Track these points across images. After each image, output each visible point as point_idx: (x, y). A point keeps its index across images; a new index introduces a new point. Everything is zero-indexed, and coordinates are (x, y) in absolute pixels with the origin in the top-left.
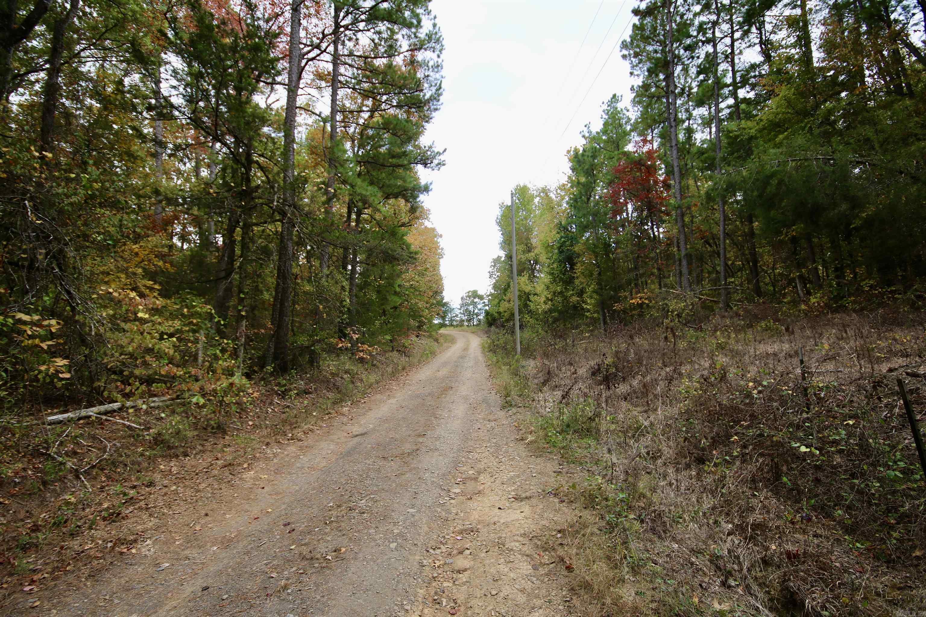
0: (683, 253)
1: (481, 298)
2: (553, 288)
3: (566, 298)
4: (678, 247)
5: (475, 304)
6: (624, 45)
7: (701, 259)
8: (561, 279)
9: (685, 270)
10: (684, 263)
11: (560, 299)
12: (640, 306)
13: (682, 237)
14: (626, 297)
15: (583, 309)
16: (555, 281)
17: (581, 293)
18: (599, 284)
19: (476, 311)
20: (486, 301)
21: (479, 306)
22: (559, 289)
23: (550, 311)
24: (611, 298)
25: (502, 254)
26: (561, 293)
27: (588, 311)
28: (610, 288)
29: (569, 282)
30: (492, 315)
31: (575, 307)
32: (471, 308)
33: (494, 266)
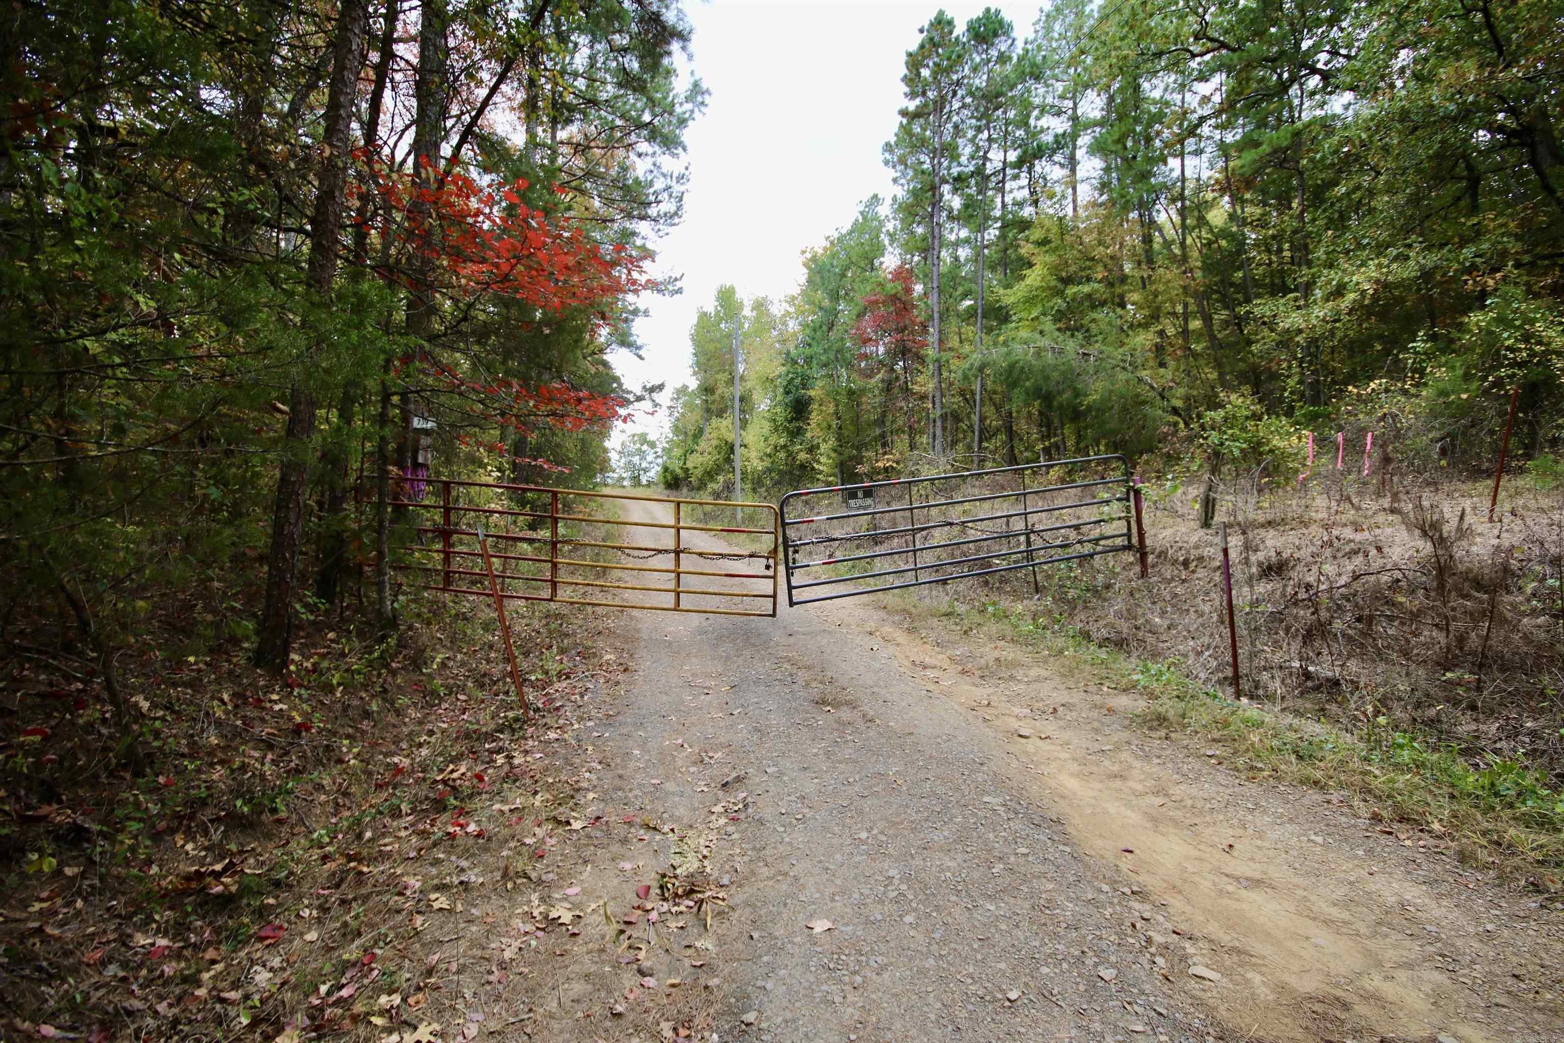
0: (938, 413)
1: (652, 445)
2: (773, 440)
3: (790, 454)
4: (934, 403)
5: (642, 454)
6: (888, 147)
7: (957, 418)
8: (787, 429)
9: (939, 432)
10: (939, 423)
11: (782, 455)
12: (886, 469)
13: (938, 394)
14: (870, 458)
15: (813, 469)
16: (776, 430)
17: (812, 449)
18: (839, 439)
19: (644, 465)
20: (659, 450)
21: (650, 458)
22: (782, 441)
23: (769, 470)
24: (851, 458)
25: (693, 384)
26: (785, 446)
27: (821, 472)
28: (853, 446)
29: (796, 433)
30: (672, 472)
31: (802, 467)
32: (636, 459)
33: (677, 399)
